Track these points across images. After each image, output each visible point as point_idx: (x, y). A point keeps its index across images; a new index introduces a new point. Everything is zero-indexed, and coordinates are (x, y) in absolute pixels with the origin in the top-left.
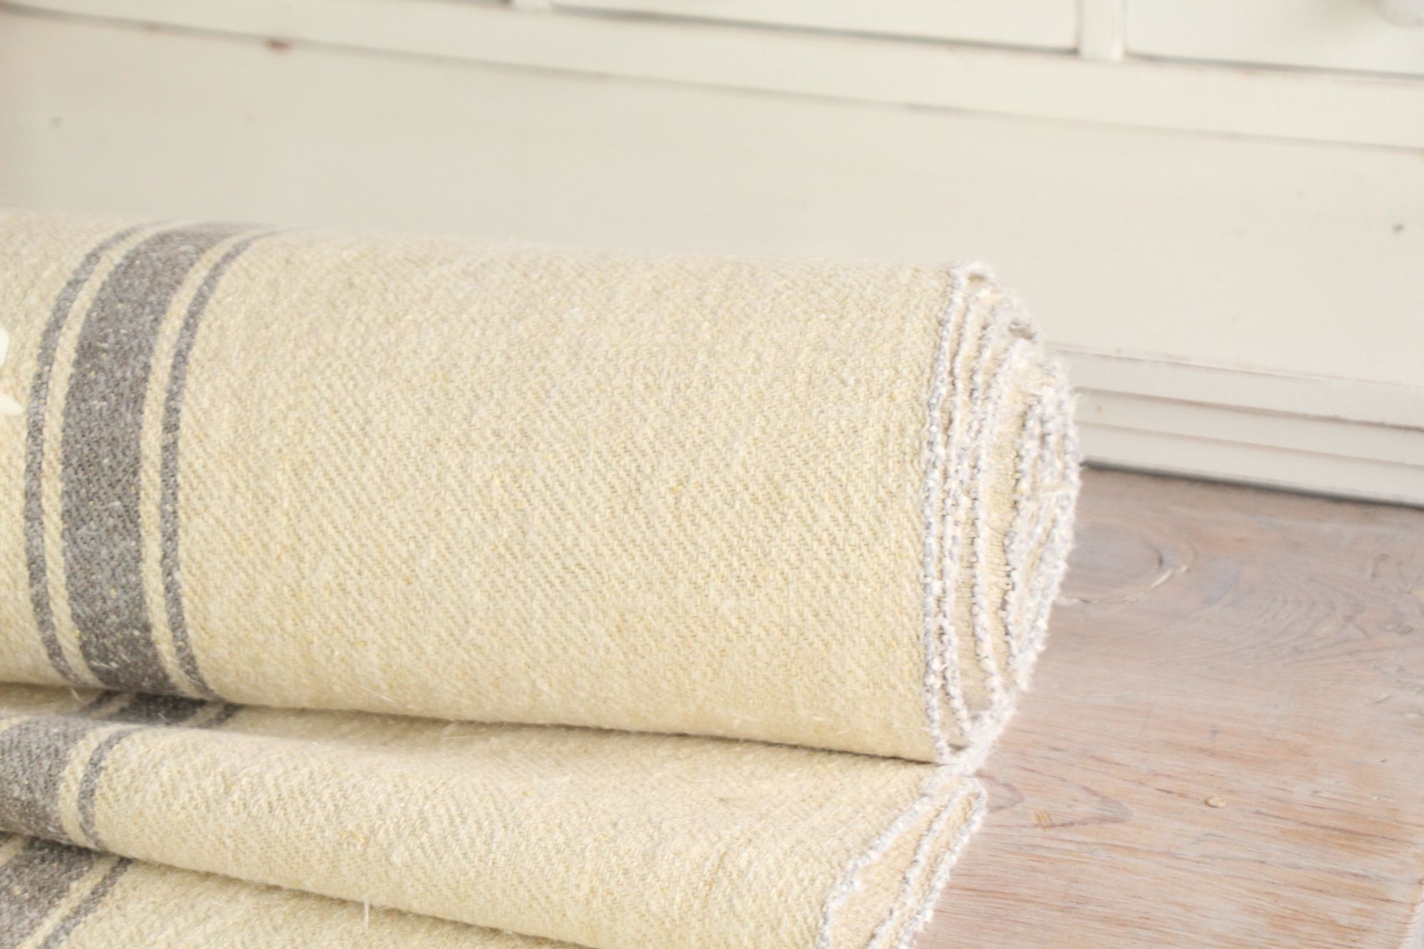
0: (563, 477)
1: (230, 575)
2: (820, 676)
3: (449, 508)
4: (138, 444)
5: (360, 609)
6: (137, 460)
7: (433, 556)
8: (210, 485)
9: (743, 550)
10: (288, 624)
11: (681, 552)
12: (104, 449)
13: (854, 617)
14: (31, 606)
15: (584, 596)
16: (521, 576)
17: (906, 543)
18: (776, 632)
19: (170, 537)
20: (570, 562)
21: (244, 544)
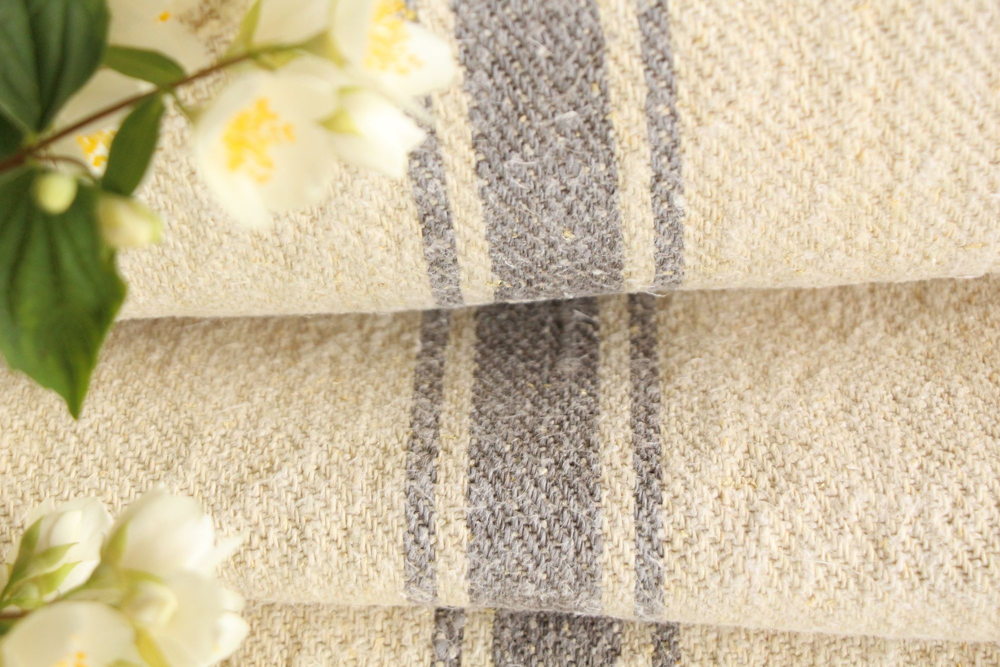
1: (770, 190)
4: (593, 14)
6: (598, 42)
8: (734, 63)
12: (536, 33)
14: (424, 266)
19: (667, 151)
21: (798, 146)
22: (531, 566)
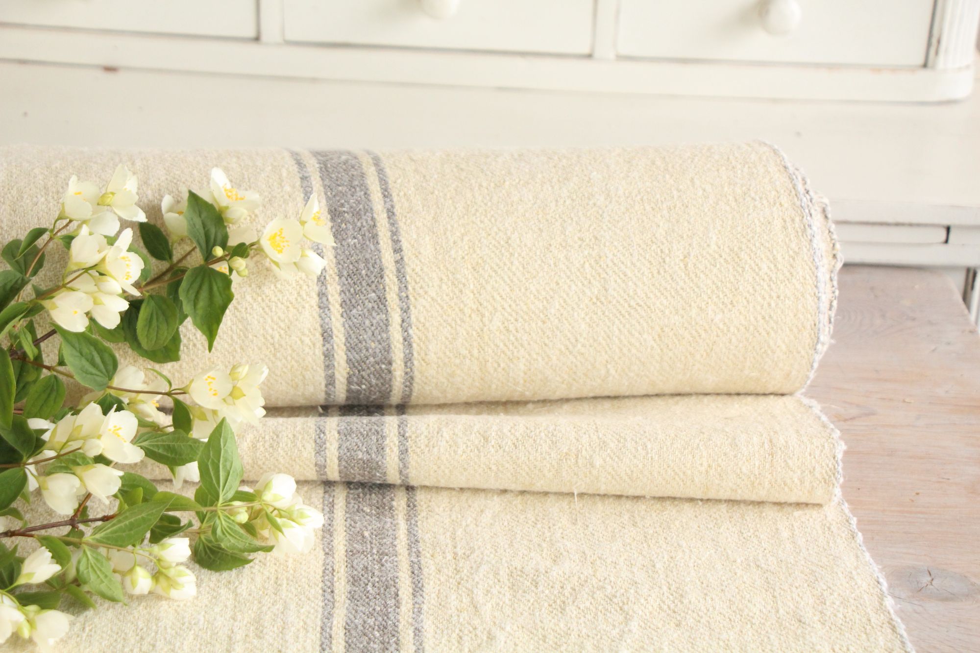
0: (622, 258)
1: (441, 328)
2: (763, 350)
3: (563, 280)
4: (380, 261)
5: (516, 339)
6: (382, 270)
7: (557, 307)
8: (426, 279)
9: (724, 288)
10: (475, 352)
11: (692, 292)
12: (362, 266)
13: (783, 317)
14: (323, 357)
15: (641, 321)
16: (607, 313)
17: (808, 277)
18: (742, 329)
19: (406, 311)
20: (633, 303)
21: (449, 310)
22: (361, 445)
